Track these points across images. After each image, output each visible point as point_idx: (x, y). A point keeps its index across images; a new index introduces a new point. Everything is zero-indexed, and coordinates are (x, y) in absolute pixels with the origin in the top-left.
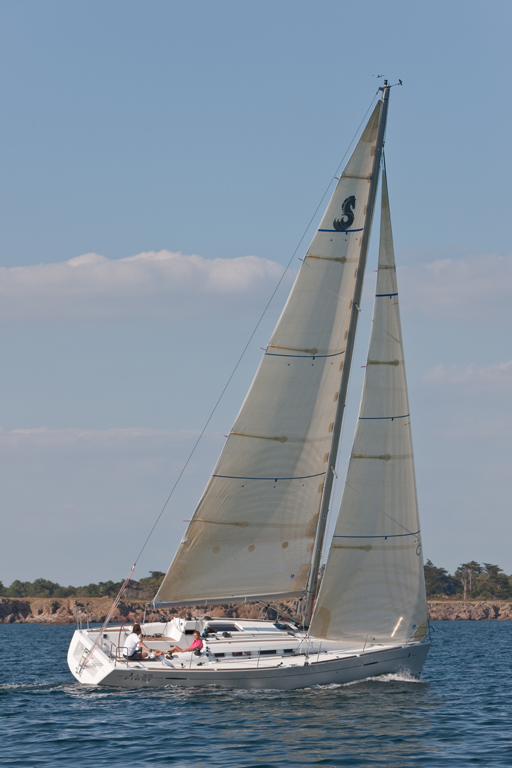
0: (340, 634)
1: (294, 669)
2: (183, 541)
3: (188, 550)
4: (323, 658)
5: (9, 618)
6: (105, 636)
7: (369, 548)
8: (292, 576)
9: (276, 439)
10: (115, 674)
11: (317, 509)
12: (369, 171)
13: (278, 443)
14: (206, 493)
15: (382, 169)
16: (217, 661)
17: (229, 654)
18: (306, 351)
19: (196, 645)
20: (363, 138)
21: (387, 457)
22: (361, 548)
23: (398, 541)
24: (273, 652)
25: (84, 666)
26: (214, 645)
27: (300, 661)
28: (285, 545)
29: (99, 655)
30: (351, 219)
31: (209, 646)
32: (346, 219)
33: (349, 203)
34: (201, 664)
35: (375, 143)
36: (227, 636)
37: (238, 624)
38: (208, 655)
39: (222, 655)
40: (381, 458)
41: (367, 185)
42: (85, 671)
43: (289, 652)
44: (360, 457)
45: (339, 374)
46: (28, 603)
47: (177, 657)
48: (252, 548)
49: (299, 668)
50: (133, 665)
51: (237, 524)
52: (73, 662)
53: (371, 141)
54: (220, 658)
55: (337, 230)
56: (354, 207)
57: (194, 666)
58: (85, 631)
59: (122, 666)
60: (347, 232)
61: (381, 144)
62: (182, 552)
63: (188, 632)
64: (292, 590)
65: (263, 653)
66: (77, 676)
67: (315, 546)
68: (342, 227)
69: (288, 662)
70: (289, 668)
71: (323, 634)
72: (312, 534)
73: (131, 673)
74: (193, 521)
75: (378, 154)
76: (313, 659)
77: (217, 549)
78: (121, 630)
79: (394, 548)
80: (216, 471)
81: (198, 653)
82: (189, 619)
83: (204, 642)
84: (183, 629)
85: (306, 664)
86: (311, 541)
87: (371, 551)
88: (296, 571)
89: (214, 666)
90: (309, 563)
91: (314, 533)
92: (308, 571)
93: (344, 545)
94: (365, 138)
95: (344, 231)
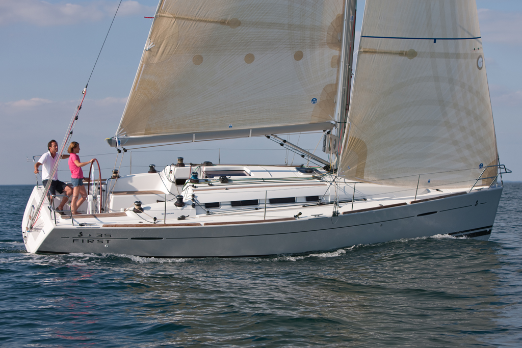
0: (383, 177)
2: (147, 46)
3: (156, 60)
4: (359, 206)
7: (413, 54)
8: (314, 100)
10: (55, 234)
16: (208, 213)
17: (225, 204)
22: (401, 54)
23: (451, 46)
24: (291, 200)
27: (327, 211)
28: (299, 56)
31: (196, 193)
34: (183, 218)
36: (225, 181)
37: (247, 169)
38: (194, 206)
39: (216, 205)
43: (313, 200)
47: (148, 208)
48: (250, 58)
49: (326, 219)
51: (223, 22)
54: (211, 210)
57: (173, 220)
59: (67, 224)
62: (147, 64)
63: (180, 182)
64: (315, 120)
65: (273, 201)
67: (343, 59)
69: (310, 213)
70: (309, 220)
71: (358, 175)
72: (337, 43)
73: (80, 233)
74: (158, 18)
76: (346, 208)
77: (198, 60)
79: (447, 55)
82: (182, 165)
84: (173, 179)
85: (335, 214)
86: (335, 52)
87: (416, 58)
88: (318, 94)
89: (201, 219)
90: (337, 84)
91: (341, 41)
92: (335, 93)
93: (377, 49)
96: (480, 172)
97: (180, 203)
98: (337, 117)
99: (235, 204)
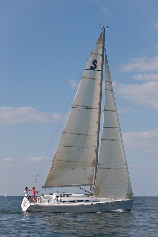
1: (88, 205)
2: (51, 166)
3: (53, 169)
4: (98, 203)
7: (110, 169)
8: (88, 179)
9: (77, 134)
10: (31, 206)
11: (94, 158)
12: (101, 53)
13: (78, 135)
14: (57, 151)
15: (105, 53)
16: (64, 203)
17: (68, 201)
18: (85, 106)
21: (113, 140)
22: (107, 168)
23: (119, 167)
24: (82, 201)
27: (90, 204)
28: (84, 169)
30: (96, 67)
31: (61, 199)
32: (94, 66)
33: (95, 62)
34: (58, 204)
35: (102, 45)
36: (68, 196)
37: (72, 194)
38: (61, 201)
39: (66, 201)
40: (111, 140)
41: (101, 58)
42: (24, 207)
43: (87, 201)
44: (104, 140)
47: (51, 202)
48: (73, 169)
49: (90, 205)
51: (68, 161)
52: (22, 205)
53: (100, 44)
55: (91, 70)
56: (96, 63)
57: (56, 204)
59: (33, 204)
60: (95, 70)
61: (104, 45)
62: (51, 170)
64: (88, 183)
65: (78, 201)
67: (95, 170)
69: (86, 204)
71: (98, 196)
72: (94, 166)
73: (36, 206)
74: (54, 160)
75: (103, 48)
76: (95, 203)
77: (62, 169)
79: (118, 169)
80: (59, 144)
84: (56, 196)
85: (92, 204)
86: (93, 168)
87: (111, 170)
88: (89, 177)
89: (62, 204)
90: (93, 175)
91: (94, 165)
92: (93, 177)
93: (102, 167)
94: (98, 42)
95: (93, 70)
96: (128, 196)
97: (58, 201)
98: (93, 183)
99: (70, 201)
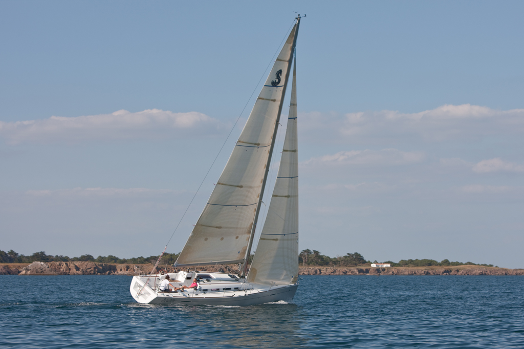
1: (240, 297)
2: (191, 235)
3: (193, 239)
4: (252, 292)
5: (108, 272)
6: (149, 279)
7: (277, 240)
8: (239, 252)
9: (238, 186)
10: (158, 298)
11: (252, 220)
12: (288, 58)
13: (238, 188)
14: (203, 212)
15: (294, 57)
16: (205, 293)
17: (209, 290)
18: (255, 144)
19: (194, 285)
20: (287, 42)
21: (288, 197)
22: (274, 240)
23: (290, 236)
24: (230, 289)
25: (140, 294)
26: (203, 285)
27: (242, 294)
28: (237, 238)
29: (147, 289)
30: (279, 81)
31: (200, 286)
32: (277, 81)
33: (280, 72)
34: (197, 295)
35: (291, 45)
36: (208, 281)
38: (200, 290)
39: (206, 290)
40: (286, 197)
41: (287, 64)
42: (140, 297)
43: (237, 289)
44: (277, 196)
45: (267, 156)
46: (115, 266)
47: (186, 291)
48: (222, 239)
49: (242, 297)
50: (166, 295)
51: (217, 227)
52: (133, 292)
53: (290, 43)
55: (273, 86)
56: (281, 75)
57: (194, 296)
58: (139, 277)
59: (161, 295)
60: (277, 87)
61: (294, 45)
62: (190, 240)
63: (188, 278)
64: (238, 259)
65: (225, 289)
66: (136, 299)
67: (250, 237)
68: (275, 84)
69: (237, 294)
70: (238, 297)
71: (252, 280)
73: (165, 298)
74: (196, 226)
75: (293, 49)
76: (248, 292)
77: (206, 239)
78: (156, 277)
79: (288, 240)
80: (209, 201)
81: (196, 289)
82: (189, 272)
83: (198, 283)
84: (185, 277)
85: (246, 295)
86: (248, 235)
88: (241, 250)
89: (202, 295)
90: (247, 247)
91: (250, 232)
92: (246, 250)
93: (266, 238)
94: (288, 42)
95: (276, 86)
96: (292, 279)
